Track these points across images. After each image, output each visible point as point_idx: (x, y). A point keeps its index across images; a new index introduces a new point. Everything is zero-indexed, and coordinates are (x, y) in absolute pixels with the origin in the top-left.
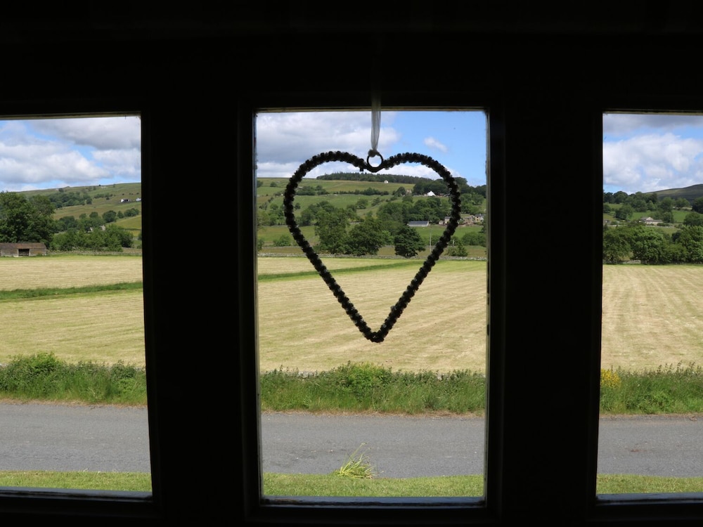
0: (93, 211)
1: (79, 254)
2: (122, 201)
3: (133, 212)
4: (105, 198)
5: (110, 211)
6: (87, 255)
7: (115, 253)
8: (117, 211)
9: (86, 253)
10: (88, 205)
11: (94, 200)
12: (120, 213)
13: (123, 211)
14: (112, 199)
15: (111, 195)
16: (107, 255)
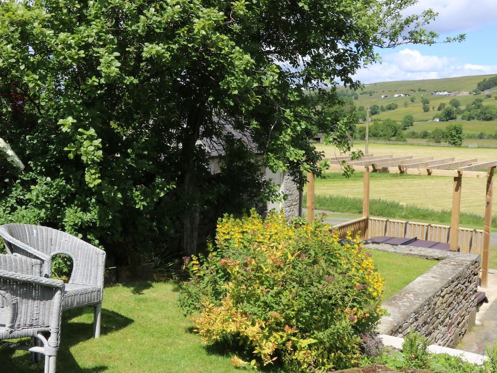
0: (361, 106)
1: (374, 143)
2: (383, 97)
3: (393, 106)
4: (369, 95)
5: (375, 106)
6: (380, 144)
7: (401, 143)
8: (380, 106)
9: (379, 142)
10: (356, 100)
11: (360, 96)
12: (382, 107)
13: (385, 105)
14: (374, 95)
15: (374, 92)
16: (395, 144)
